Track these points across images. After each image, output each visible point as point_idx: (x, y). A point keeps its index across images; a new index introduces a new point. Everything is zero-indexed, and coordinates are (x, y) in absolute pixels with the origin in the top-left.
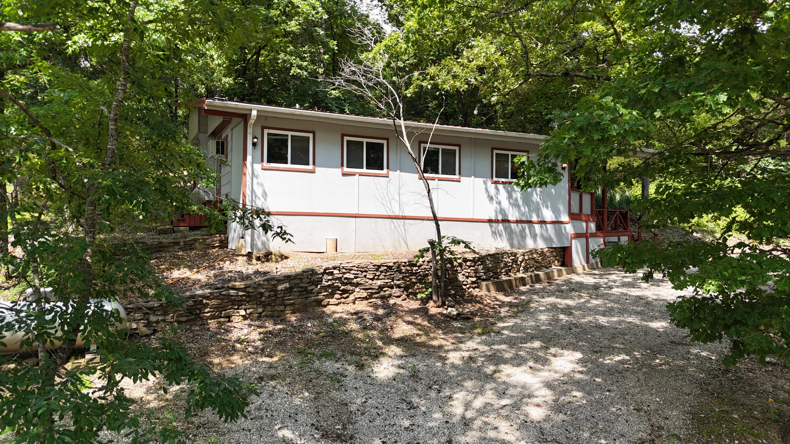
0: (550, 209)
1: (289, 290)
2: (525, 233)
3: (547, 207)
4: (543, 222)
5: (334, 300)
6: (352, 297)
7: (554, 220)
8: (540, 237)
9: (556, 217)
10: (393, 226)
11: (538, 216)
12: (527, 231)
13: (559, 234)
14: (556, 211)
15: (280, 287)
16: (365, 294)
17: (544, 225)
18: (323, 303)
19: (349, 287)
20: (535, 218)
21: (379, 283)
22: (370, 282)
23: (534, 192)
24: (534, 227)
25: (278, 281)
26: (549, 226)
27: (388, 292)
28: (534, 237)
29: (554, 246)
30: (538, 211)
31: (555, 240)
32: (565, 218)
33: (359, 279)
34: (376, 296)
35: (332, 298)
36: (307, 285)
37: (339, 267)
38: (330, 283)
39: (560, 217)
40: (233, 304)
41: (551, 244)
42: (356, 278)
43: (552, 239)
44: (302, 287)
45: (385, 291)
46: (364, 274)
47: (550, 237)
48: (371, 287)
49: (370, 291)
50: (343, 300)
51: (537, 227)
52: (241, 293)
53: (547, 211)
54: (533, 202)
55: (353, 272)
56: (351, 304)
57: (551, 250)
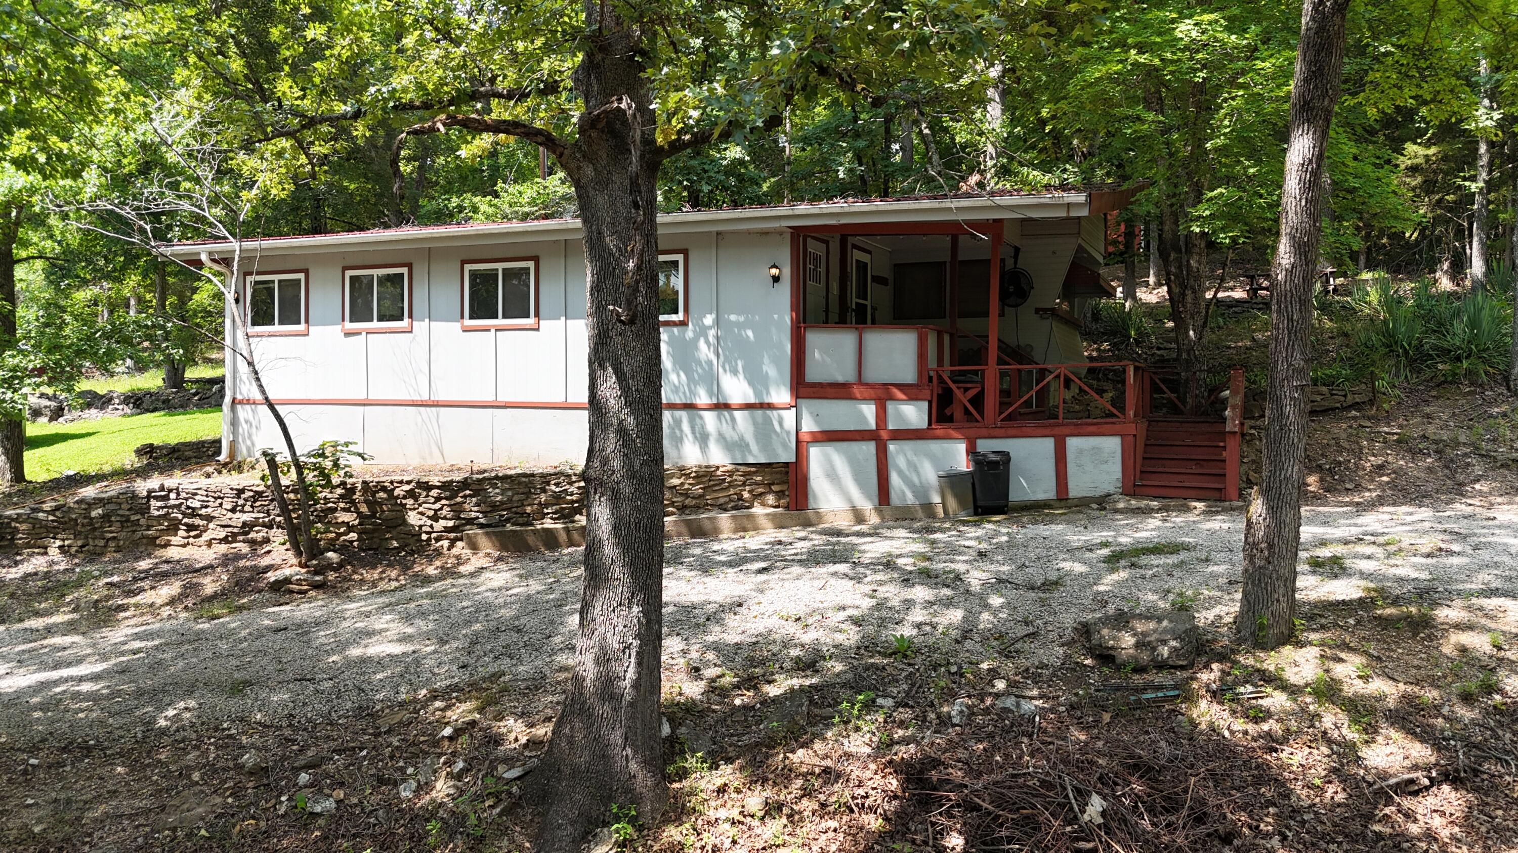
0: (741, 377)
1: (106, 517)
2: (681, 431)
3: (735, 372)
4: (722, 407)
5: (178, 538)
6: (206, 537)
7: (752, 400)
8: (718, 441)
9: (757, 393)
10: (420, 419)
11: (710, 394)
12: (686, 427)
13: (764, 433)
14: (756, 379)
15: (94, 514)
16: (222, 534)
17: (726, 413)
18: (158, 542)
19: (197, 521)
20: (703, 398)
21: (246, 517)
22: (230, 515)
23: (702, 341)
24: (701, 418)
25: (89, 504)
26: (738, 414)
27: (261, 534)
28: (702, 439)
29: (751, 460)
30: (712, 382)
31: (754, 447)
32: (781, 395)
33: (209, 510)
34: (241, 538)
35: (176, 535)
36: (127, 513)
37: (177, 489)
38: (161, 512)
39: (768, 393)
40: (48, 532)
41: (744, 456)
42: (202, 507)
43: (748, 445)
44: (122, 516)
45: (257, 532)
46: (219, 501)
47: (742, 439)
48: (230, 523)
49: (230, 529)
50: (191, 540)
51: (709, 418)
52: (51, 518)
53: (735, 379)
54: (699, 362)
55: (197, 497)
56: (204, 548)
57: (742, 468)
